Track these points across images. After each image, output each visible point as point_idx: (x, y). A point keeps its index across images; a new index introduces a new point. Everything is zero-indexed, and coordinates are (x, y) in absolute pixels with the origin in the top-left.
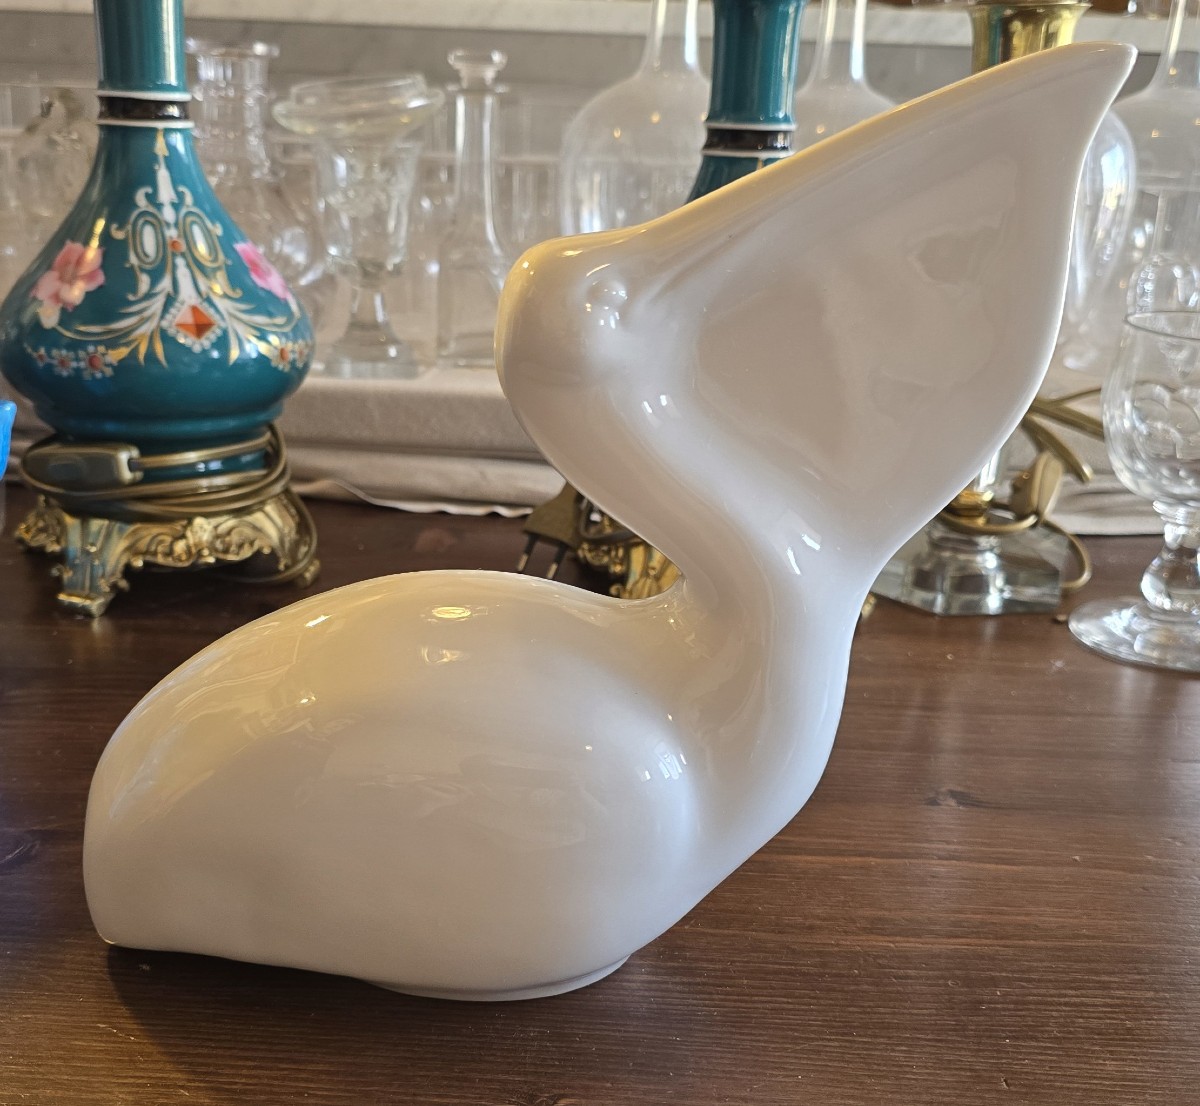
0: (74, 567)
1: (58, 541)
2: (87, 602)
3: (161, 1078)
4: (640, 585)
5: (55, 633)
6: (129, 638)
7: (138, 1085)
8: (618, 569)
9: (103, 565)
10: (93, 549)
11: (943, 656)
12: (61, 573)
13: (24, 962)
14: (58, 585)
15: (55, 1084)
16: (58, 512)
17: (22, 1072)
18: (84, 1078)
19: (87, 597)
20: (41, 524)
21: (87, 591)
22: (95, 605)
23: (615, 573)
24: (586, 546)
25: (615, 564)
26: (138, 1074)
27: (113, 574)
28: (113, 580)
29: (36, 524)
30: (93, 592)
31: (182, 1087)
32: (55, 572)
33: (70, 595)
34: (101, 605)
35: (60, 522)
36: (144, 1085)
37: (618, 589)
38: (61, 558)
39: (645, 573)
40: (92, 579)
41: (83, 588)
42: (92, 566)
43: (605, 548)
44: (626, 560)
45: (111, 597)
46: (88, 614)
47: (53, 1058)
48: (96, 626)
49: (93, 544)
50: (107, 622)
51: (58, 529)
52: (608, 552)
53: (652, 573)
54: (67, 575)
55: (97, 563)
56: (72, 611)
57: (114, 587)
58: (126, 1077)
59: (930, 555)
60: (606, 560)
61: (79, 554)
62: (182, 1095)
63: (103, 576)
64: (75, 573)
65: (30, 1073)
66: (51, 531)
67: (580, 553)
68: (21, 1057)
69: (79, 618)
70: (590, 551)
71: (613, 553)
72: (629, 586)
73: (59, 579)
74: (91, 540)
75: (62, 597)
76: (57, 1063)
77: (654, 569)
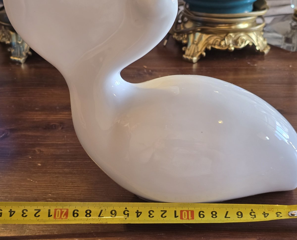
0: (14, 48)
1: (9, 40)
2: (19, 59)
3: (44, 191)
4: (191, 47)
5: (10, 70)
6: (33, 70)
7: (38, 193)
8: (185, 42)
9: (23, 47)
10: (20, 43)
11: (289, 66)
12: (11, 50)
13: (7, 164)
14: (10, 54)
15: (17, 193)
16: (8, 31)
17: (8, 191)
18: (25, 192)
19: (19, 57)
20: (3, 35)
21: (19, 56)
22: (22, 60)
23: (184, 43)
24: (175, 34)
25: (184, 40)
26: (38, 190)
27: (26, 50)
28: (27, 52)
29: (2, 35)
30: (21, 56)
31: (50, 193)
32: (9, 50)
33: (14, 57)
34: (24, 60)
35: (9, 34)
36: (40, 193)
37: (185, 49)
38: (10, 45)
39: (193, 43)
40: (20, 52)
41: (18, 55)
42: (20, 48)
43: (181, 35)
44: (188, 39)
45: (26, 57)
46: (20, 63)
47: (16, 187)
48: (23, 66)
49: (20, 41)
50: (26, 66)
51: (9, 36)
52: (182, 36)
53: (195, 43)
54: (13, 51)
55: (21, 47)
56: (15, 62)
57: (27, 54)
58: (35, 191)
59: (291, 32)
60: (181, 38)
61: (16, 44)
62: (49, 195)
63: (24, 51)
64: (15, 50)
65: (11, 191)
66: (7, 37)
67: (174, 36)
68: (8, 187)
69: (17, 64)
70: (177, 35)
71: (183, 36)
72: (188, 47)
73: (10, 52)
74: (19, 39)
75: (12, 58)
76: (17, 188)
77: (196, 41)
